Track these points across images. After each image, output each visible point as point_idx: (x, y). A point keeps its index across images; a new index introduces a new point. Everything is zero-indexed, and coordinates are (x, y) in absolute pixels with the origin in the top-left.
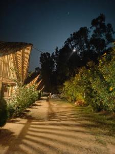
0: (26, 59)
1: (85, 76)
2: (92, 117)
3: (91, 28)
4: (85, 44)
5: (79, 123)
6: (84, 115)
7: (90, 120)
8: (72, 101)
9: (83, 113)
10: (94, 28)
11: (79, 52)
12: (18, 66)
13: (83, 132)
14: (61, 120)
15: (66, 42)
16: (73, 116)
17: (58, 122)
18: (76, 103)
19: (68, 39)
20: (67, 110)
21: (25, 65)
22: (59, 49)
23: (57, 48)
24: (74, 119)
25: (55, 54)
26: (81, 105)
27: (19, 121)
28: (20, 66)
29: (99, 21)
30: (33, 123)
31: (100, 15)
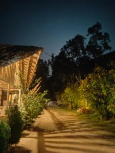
0: (33, 64)
1: (94, 82)
2: (105, 126)
3: (87, 35)
4: (81, 51)
5: (96, 135)
6: (95, 123)
7: (106, 130)
8: (72, 108)
9: (93, 122)
10: (91, 36)
11: (75, 59)
12: (23, 72)
13: (107, 145)
14: (73, 131)
15: (62, 49)
16: (84, 125)
17: (73, 134)
18: (78, 111)
19: (64, 46)
20: (73, 119)
21: (31, 71)
22: (55, 56)
23: (53, 54)
24: (87, 129)
25: (51, 61)
26: (84, 113)
27: (28, 134)
28: (26, 71)
29: (96, 29)
30: (45, 136)
31: (96, 24)
